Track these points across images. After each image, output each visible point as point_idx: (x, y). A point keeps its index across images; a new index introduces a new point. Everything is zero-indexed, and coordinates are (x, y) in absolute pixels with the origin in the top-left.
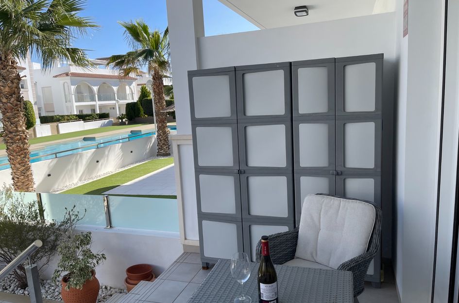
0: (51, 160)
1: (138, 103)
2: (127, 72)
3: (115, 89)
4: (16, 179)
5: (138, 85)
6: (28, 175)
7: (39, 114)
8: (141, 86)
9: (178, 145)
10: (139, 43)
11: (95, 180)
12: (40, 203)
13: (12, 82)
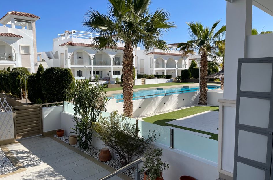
0: (141, 100)
1: (189, 70)
2: (186, 53)
3: (176, 61)
4: (125, 108)
5: (190, 59)
6: (131, 106)
7: (137, 73)
8: (191, 60)
9: (223, 106)
10: (196, 36)
11: (162, 113)
12: (137, 125)
13: (130, 59)
